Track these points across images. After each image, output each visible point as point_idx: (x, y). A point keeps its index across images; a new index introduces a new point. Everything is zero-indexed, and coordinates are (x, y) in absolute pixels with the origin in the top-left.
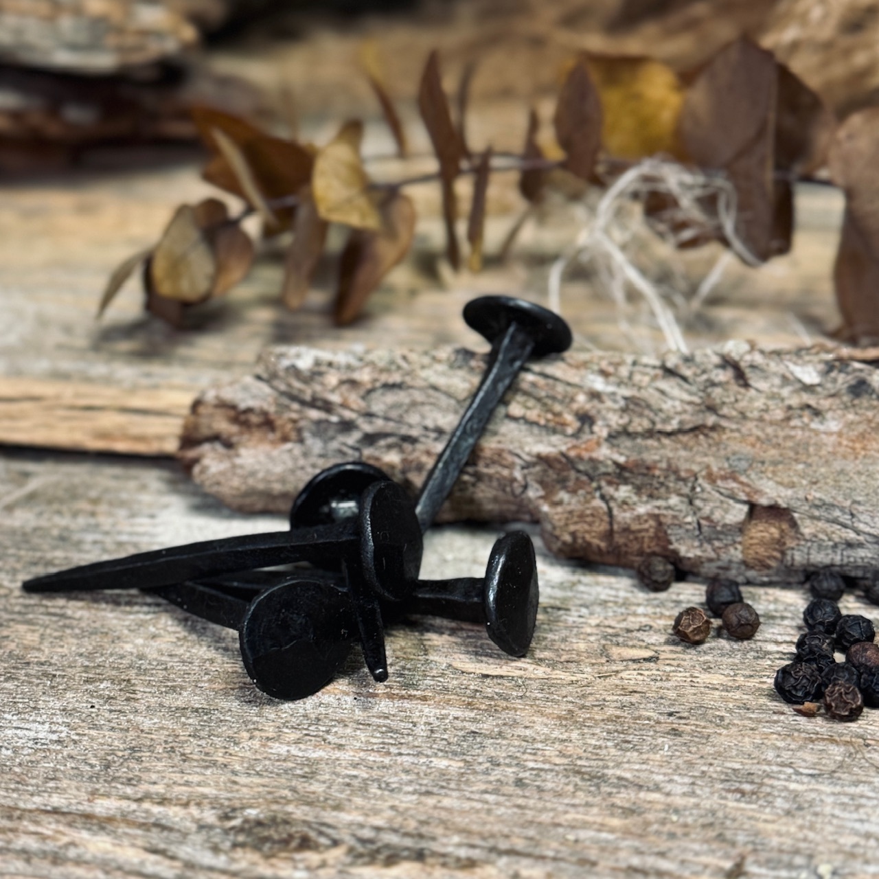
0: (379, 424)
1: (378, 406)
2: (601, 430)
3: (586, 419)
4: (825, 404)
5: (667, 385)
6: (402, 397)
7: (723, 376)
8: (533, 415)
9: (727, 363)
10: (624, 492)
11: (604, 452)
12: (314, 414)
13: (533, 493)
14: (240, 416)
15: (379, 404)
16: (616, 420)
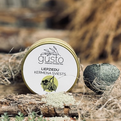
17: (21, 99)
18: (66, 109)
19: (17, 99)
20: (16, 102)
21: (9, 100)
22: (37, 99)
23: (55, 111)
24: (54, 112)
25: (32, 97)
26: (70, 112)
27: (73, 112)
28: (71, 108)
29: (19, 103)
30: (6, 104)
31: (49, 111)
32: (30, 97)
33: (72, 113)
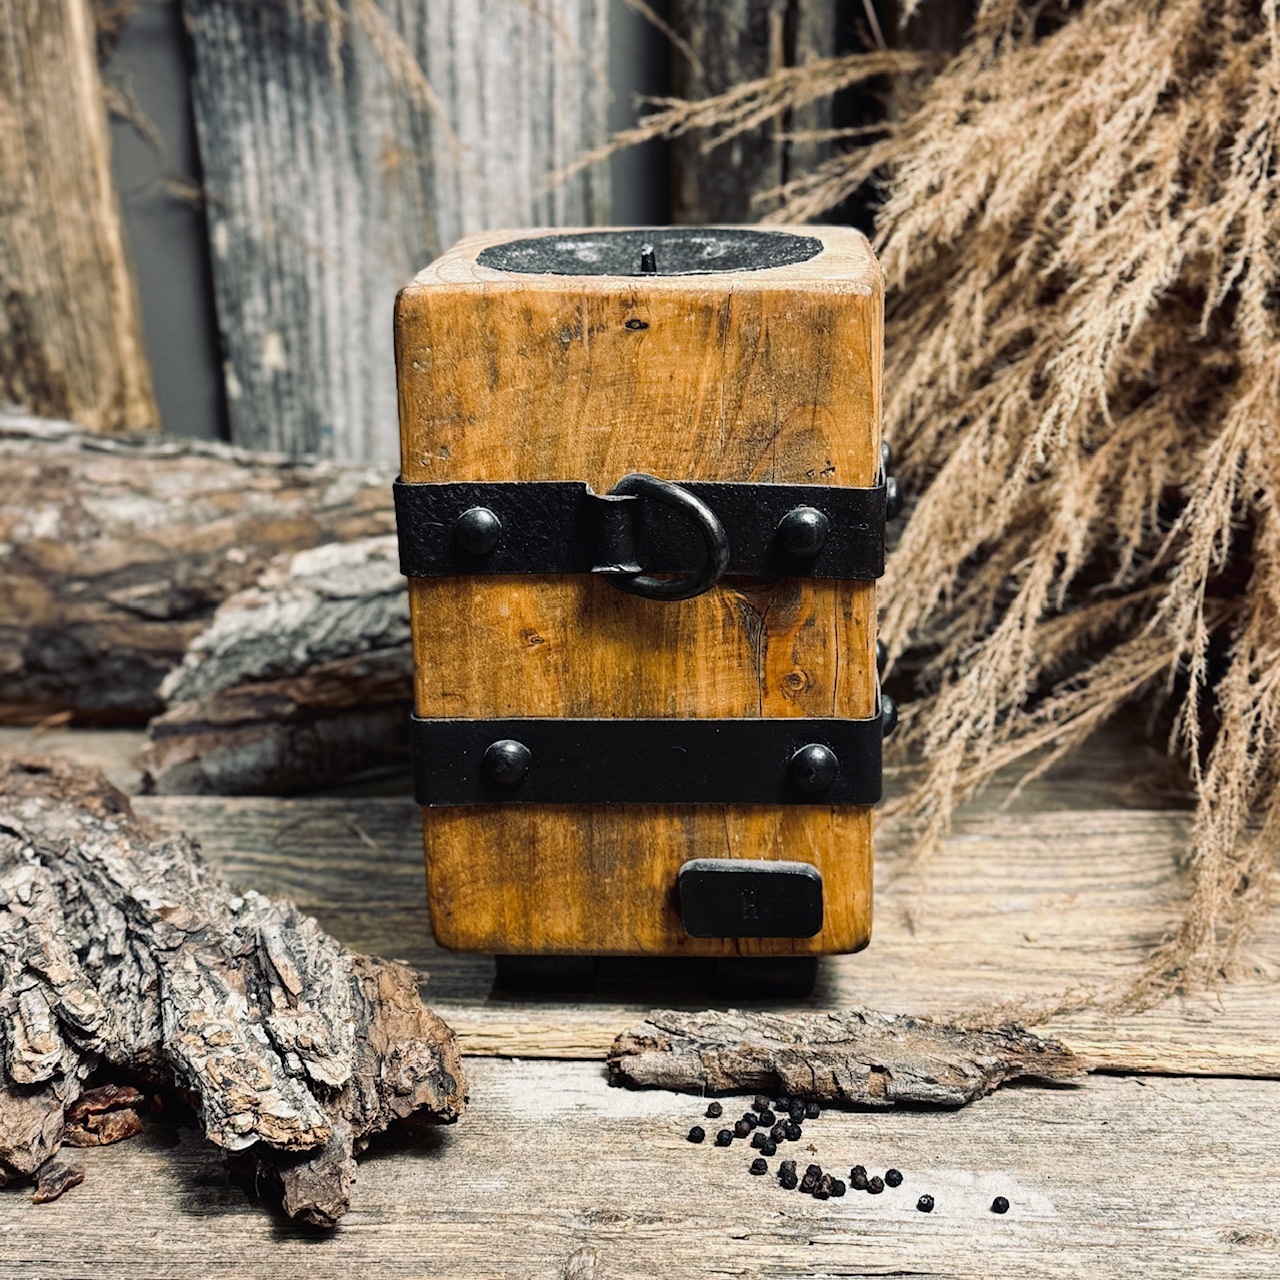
0: (707, 1041)
1: (706, 1034)
2: (805, 1040)
3: (798, 1038)
4: (897, 1031)
5: (832, 1024)
6: (716, 1029)
7: (853, 1020)
8: (775, 1036)
9: (855, 1015)
10: (818, 1063)
11: (807, 1049)
12: (677, 1037)
13: (779, 1064)
14: (640, 1041)
15: (706, 1032)
16: (812, 1038)
17: (711, 1030)
18: (877, 1078)
19: (694, 1030)
20: (692, 1042)
21: (666, 1030)
22: (767, 1034)
23: (835, 1081)
24: (832, 1087)
25: (750, 1023)
26: (892, 1089)
27: (901, 1089)
28: (895, 1076)
29: (703, 1046)
30: (655, 1043)
31: (817, 1083)
32: (741, 1023)
33: (897, 1094)
